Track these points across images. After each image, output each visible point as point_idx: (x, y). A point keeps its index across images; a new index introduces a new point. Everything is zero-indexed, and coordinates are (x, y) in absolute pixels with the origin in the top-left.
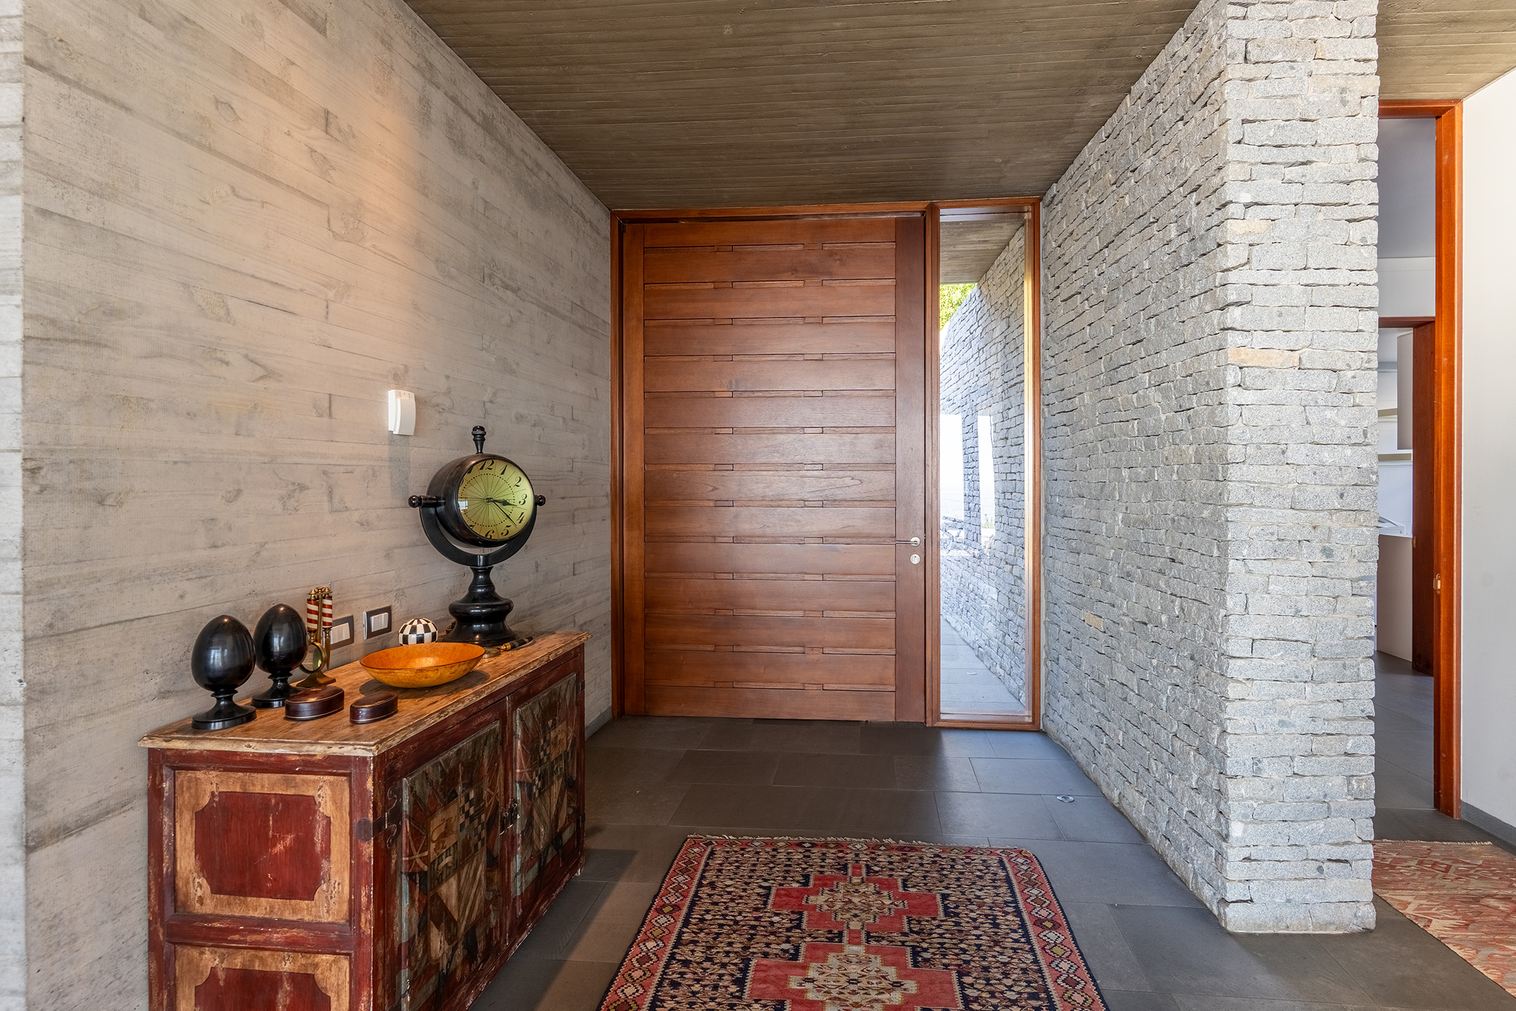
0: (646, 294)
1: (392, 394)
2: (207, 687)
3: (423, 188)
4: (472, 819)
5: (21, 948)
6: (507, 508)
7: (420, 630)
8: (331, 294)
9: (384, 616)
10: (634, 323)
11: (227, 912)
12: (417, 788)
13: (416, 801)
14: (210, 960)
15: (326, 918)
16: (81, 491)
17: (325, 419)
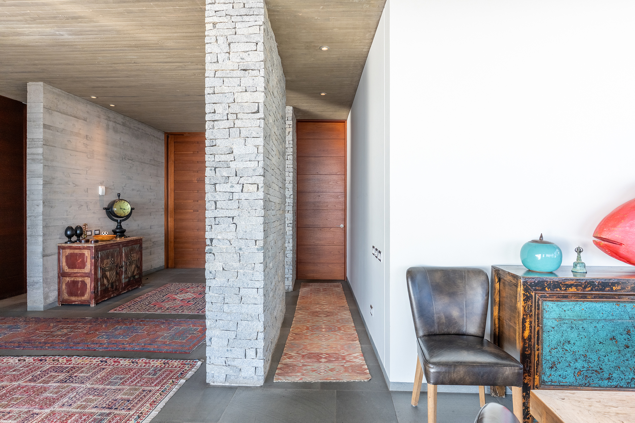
0: (175, 154)
1: (100, 187)
2: (67, 237)
3: (107, 144)
4: (112, 264)
5: (42, 271)
6: (124, 211)
7: (105, 233)
8: (87, 169)
9: (98, 231)
10: (171, 162)
11: (71, 271)
12: (101, 254)
13: (101, 256)
14: (68, 279)
15: (87, 272)
16: (49, 206)
17: (86, 193)
